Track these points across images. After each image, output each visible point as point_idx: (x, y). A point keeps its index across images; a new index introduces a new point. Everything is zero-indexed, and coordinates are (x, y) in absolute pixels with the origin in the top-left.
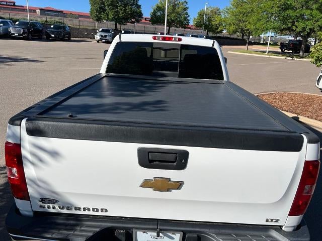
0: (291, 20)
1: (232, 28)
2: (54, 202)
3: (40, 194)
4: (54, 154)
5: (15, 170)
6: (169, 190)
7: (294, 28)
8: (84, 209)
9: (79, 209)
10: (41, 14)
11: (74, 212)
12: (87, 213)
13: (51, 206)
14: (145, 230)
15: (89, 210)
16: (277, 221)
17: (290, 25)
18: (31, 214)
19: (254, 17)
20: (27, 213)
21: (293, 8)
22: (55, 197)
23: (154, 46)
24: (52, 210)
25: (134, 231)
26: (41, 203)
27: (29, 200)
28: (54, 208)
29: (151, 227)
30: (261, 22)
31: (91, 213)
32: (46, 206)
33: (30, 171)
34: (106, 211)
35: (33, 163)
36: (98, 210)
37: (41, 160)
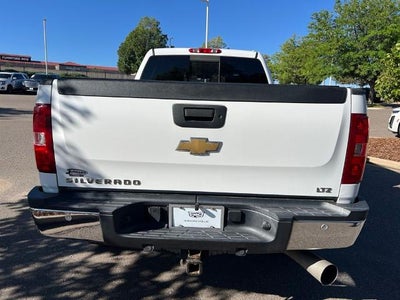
0: (352, 63)
1: (285, 76)
2: (82, 173)
3: (67, 163)
4: (85, 113)
5: (42, 135)
6: (207, 153)
7: (357, 72)
8: (115, 182)
9: (110, 182)
10: (60, 69)
11: (104, 186)
12: (118, 187)
13: (79, 178)
14: (182, 205)
15: (120, 182)
16: (329, 190)
17: (352, 68)
18: (57, 191)
19: (310, 62)
20: (51, 191)
21: (354, 50)
22: (84, 167)
23: (191, 59)
24: (80, 185)
25: (170, 206)
26: (68, 176)
27: (55, 172)
28: (82, 181)
29: (189, 201)
30: (318, 67)
31: (123, 187)
32: (74, 179)
33: (59, 135)
34: (139, 183)
35: (62, 125)
36: (130, 183)
37: (71, 121)
